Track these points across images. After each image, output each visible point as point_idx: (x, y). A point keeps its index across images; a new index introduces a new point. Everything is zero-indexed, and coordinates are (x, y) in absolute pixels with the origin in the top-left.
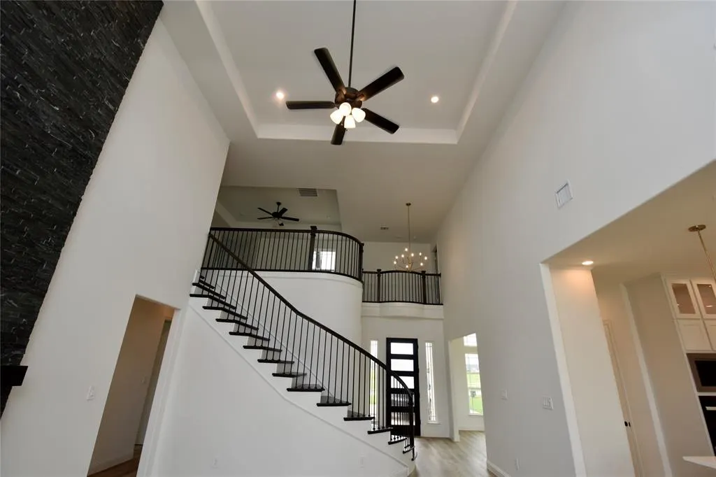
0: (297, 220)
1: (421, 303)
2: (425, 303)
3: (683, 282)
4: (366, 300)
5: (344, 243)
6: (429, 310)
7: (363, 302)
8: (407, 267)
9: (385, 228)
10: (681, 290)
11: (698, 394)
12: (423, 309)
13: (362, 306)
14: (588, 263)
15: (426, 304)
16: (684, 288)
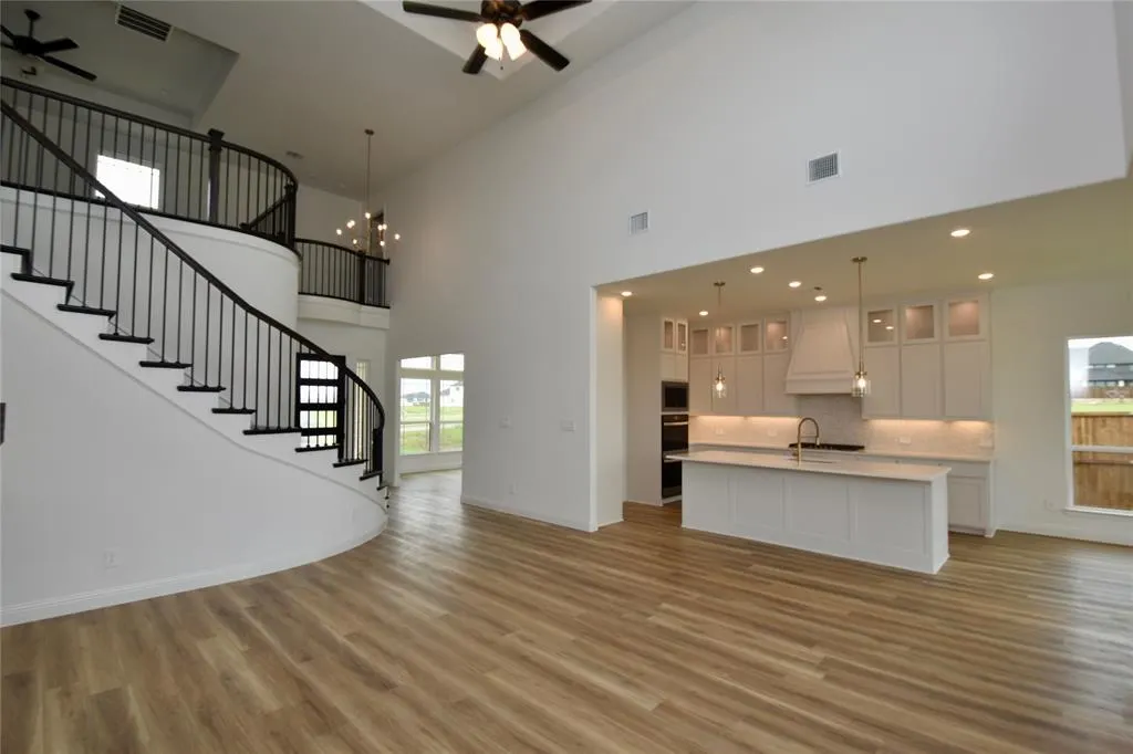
0: (91, 77)
1: (353, 301)
2: (361, 301)
3: (670, 320)
4: (305, 290)
5: (184, 155)
6: (368, 314)
7: (301, 293)
8: (355, 242)
9: (295, 155)
10: (668, 325)
11: (661, 413)
12: (359, 312)
13: (299, 302)
14: (627, 294)
15: (364, 304)
16: (671, 324)
